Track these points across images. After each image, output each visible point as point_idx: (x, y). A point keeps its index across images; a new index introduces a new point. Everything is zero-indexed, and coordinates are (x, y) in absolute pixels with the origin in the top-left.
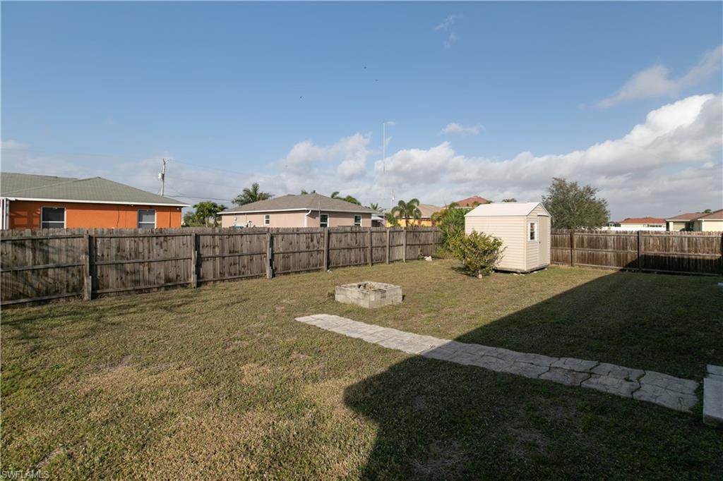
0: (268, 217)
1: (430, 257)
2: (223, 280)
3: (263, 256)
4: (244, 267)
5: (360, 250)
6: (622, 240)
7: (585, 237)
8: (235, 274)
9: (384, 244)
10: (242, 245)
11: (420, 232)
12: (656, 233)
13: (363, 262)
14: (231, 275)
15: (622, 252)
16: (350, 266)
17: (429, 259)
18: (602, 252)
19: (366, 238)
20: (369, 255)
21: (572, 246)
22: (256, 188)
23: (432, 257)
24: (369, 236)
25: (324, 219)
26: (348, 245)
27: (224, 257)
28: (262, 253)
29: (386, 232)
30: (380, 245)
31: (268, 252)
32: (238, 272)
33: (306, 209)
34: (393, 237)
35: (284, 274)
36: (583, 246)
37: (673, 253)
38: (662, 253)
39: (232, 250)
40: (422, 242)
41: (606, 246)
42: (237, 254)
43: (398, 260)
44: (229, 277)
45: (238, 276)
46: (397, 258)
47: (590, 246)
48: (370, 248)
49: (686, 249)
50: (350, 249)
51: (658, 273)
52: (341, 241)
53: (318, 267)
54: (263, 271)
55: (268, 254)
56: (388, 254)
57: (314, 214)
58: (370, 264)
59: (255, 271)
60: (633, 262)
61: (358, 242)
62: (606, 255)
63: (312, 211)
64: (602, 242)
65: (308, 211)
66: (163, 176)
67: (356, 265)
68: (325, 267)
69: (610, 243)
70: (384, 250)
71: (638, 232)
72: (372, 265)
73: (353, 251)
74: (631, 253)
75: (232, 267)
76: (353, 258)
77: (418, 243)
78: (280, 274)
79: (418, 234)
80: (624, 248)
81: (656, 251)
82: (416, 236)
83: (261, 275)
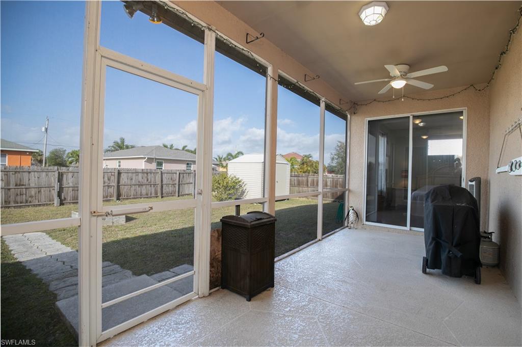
0: (120, 162)
2: (9, 207)
3: (52, 189)
4: (31, 197)
5: (151, 186)
6: (335, 181)
8: (21, 203)
9: (175, 182)
10: (29, 180)
13: (153, 195)
14: (18, 203)
16: (141, 198)
19: (157, 177)
20: (159, 190)
21: (308, 185)
22: (123, 140)
24: (160, 176)
25: (160, 164)
26: (139, 182)
27: (9, 189)
28: (50, 187)
29: (176, 173)
30: (171, 183)
31: (56, 186)
32: (24, 201)
33: (143, 156)
34: (183, 177)
35: (73, 203)
36: (314, 185)
39: (18, 183)
41: (326, 185)
42: (23, 187)
44: (14, 205)
45: (24, 204)
46: (187, 193)
48: (160, 185)
50: (140, 185)
52: (132, 179)
53: (109, 198)
54: (51, 200)
55: (56, 188)
56: (177, 190)
57: (150, 160)
58: (160, 197)
59: (43, 199)
60: (340, 196)
61: (149, 180)
63: (148, 158)
65: (145, 158)
66: (46, 129)
67: (147, 197)
68: (115, 198)
69: (329, 183)
70: (175, 187)
72: (162, 197)
73: (144, 187)
75: (19, 197)
76: (144, 192)
78: (70, 203)
80: (336, 186)
83: (49, 203)
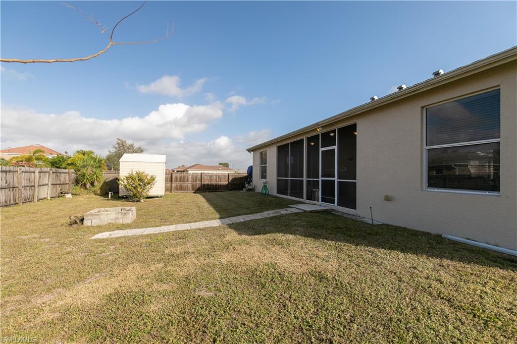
1: (70, 194)
6: (195, 178)
7: (178, 176)
9: (32, 184)
11: (60, 173)
12: (208, 173)
13: (12, 202)
15: (195, 183)
17: (69, 196)
18: (185, 184)
19: (15, 177)
20: (19, 195)
21: (171, 181)
23: (72, 194)
24: (20, 175)
29: (34, 172)
30: (29, 185)
34: (40, 177)
36: (177, 181)
37: (214, 183)
38: (210, 183)
40: (62, 182)
41: (188, 181)
43: (43, 199)
46: (42, 197)
47: (180, 181)
48: (20, 187)
49: (218, 180)
51: (209, 192)
56: (36, 193)
58: (20, 204)
60: (199, 188)
62: (188, 185)
64: (186, 179)
67: (6, 206)
69: (190, 179)
70: (32, 190)
71: (201, 173)
72: (22, 204)
73: (3, 191)
74: (198, 184)
76: (3, 199)
77: (59, 183)
79: (59, 174)
80: (196, 181)
81: (207, 182)
82: (58, 176)
